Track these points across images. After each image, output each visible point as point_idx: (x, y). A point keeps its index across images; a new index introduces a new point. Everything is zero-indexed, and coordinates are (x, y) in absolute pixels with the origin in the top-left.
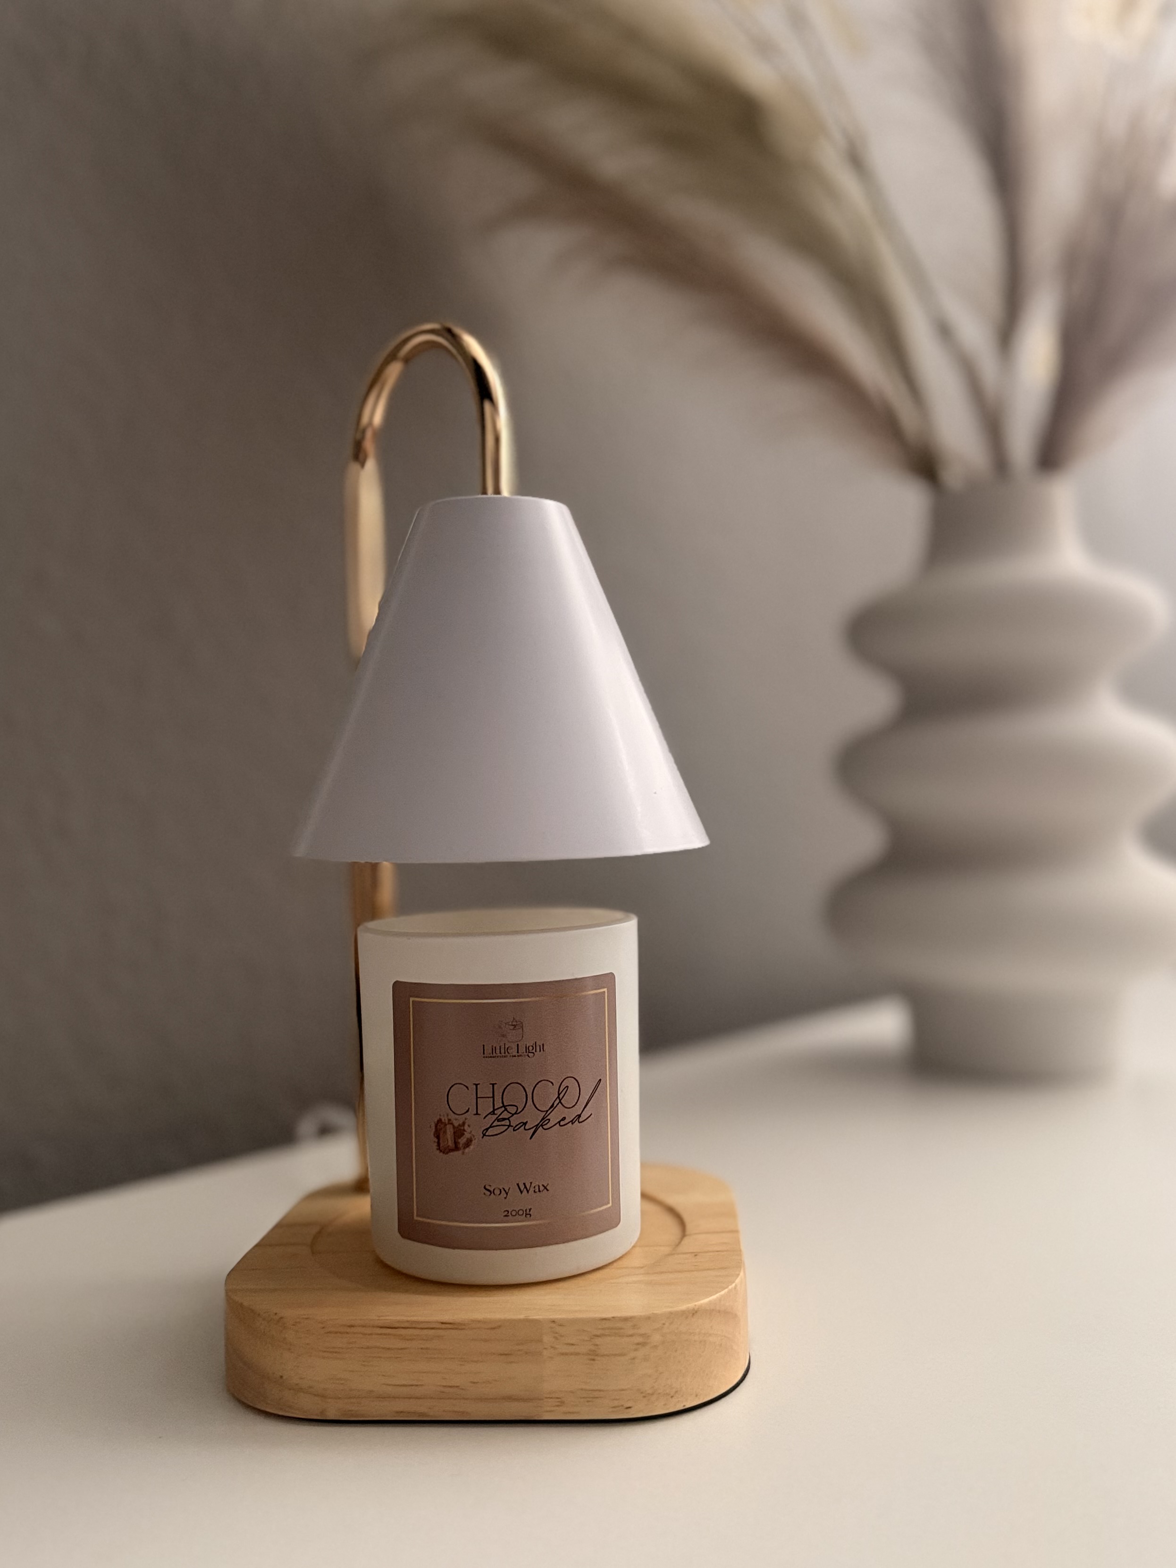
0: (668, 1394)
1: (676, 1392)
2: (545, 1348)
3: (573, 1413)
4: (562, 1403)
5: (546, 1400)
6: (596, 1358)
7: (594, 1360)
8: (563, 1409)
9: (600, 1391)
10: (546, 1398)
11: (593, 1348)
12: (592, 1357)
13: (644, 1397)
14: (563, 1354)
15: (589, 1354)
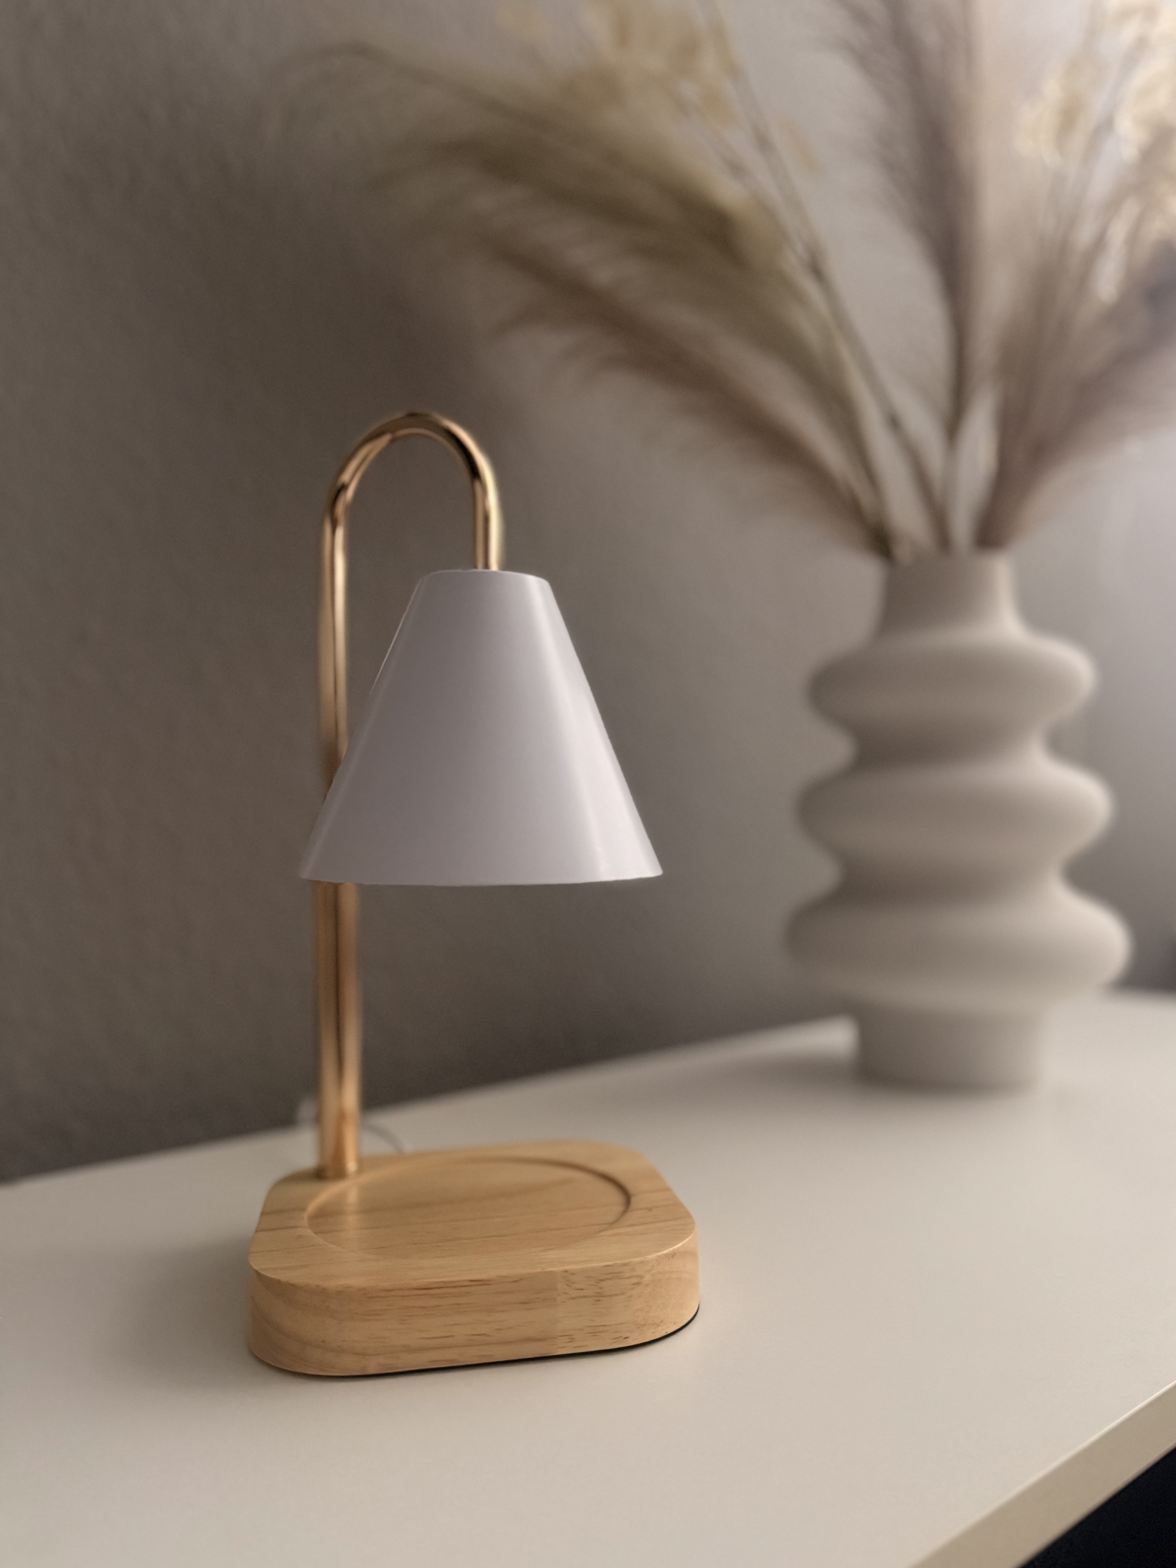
0: (656, 1324)
1: (662, 1322)
2: (559, 1295)
3: (580, 1347)
4: (572, 1340)
5: (560, 1338)
6: (601, 1299)
7: (598, 1301)
8: (574, 1344)
9: (604, 1326)
10: (559, 1336)
11: (598, 1290)
12: (597, 1299)
13: (638, 1328)
14: (573, 1298)
15: (596, 1296)
